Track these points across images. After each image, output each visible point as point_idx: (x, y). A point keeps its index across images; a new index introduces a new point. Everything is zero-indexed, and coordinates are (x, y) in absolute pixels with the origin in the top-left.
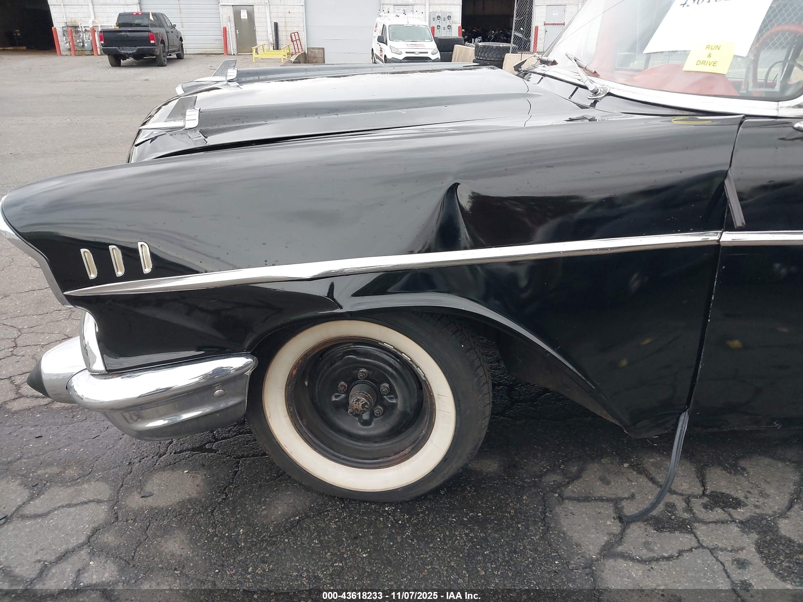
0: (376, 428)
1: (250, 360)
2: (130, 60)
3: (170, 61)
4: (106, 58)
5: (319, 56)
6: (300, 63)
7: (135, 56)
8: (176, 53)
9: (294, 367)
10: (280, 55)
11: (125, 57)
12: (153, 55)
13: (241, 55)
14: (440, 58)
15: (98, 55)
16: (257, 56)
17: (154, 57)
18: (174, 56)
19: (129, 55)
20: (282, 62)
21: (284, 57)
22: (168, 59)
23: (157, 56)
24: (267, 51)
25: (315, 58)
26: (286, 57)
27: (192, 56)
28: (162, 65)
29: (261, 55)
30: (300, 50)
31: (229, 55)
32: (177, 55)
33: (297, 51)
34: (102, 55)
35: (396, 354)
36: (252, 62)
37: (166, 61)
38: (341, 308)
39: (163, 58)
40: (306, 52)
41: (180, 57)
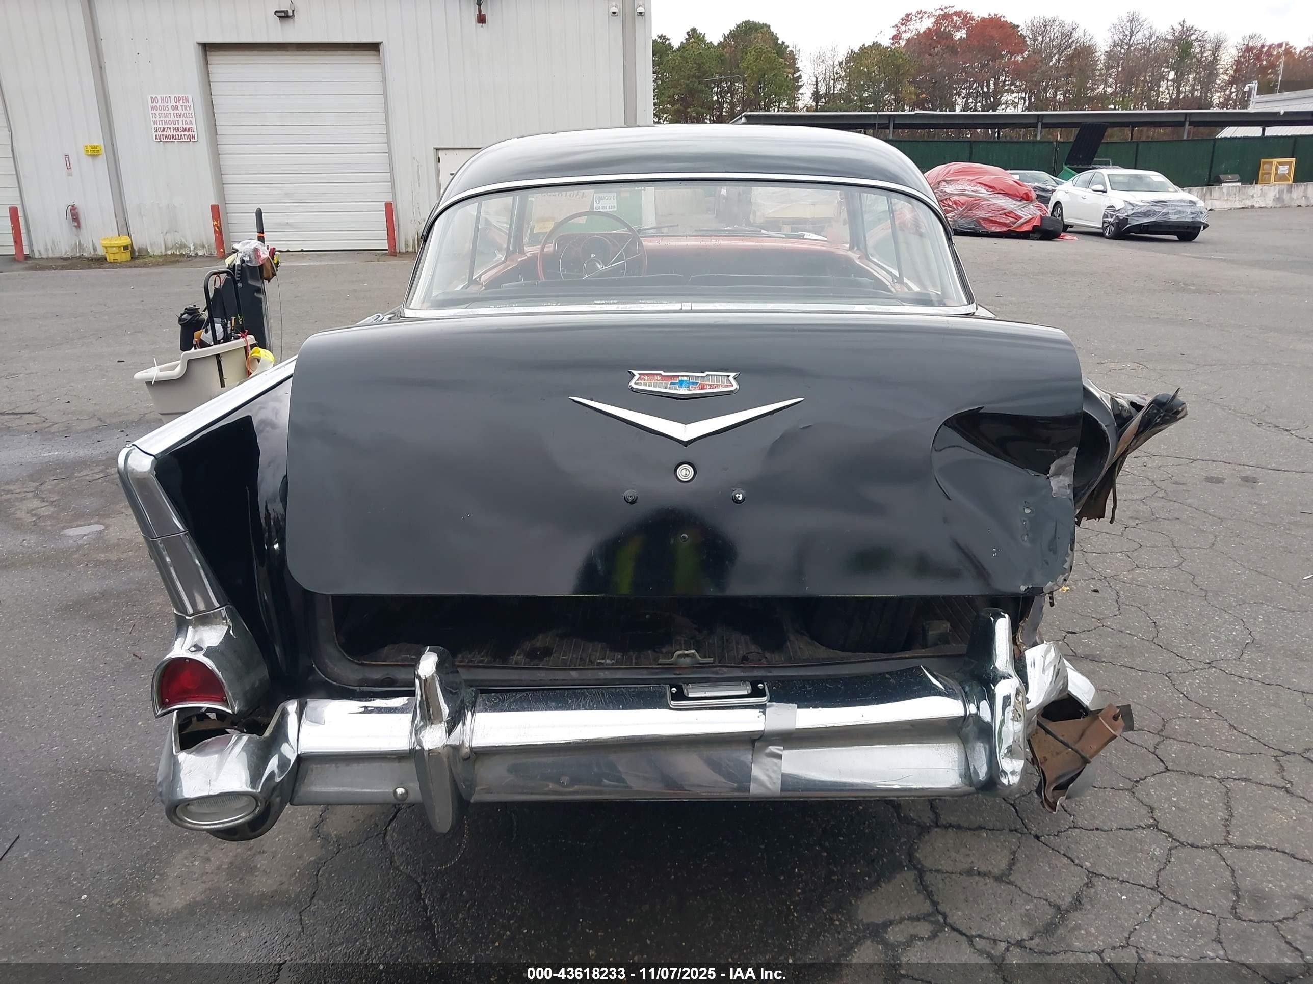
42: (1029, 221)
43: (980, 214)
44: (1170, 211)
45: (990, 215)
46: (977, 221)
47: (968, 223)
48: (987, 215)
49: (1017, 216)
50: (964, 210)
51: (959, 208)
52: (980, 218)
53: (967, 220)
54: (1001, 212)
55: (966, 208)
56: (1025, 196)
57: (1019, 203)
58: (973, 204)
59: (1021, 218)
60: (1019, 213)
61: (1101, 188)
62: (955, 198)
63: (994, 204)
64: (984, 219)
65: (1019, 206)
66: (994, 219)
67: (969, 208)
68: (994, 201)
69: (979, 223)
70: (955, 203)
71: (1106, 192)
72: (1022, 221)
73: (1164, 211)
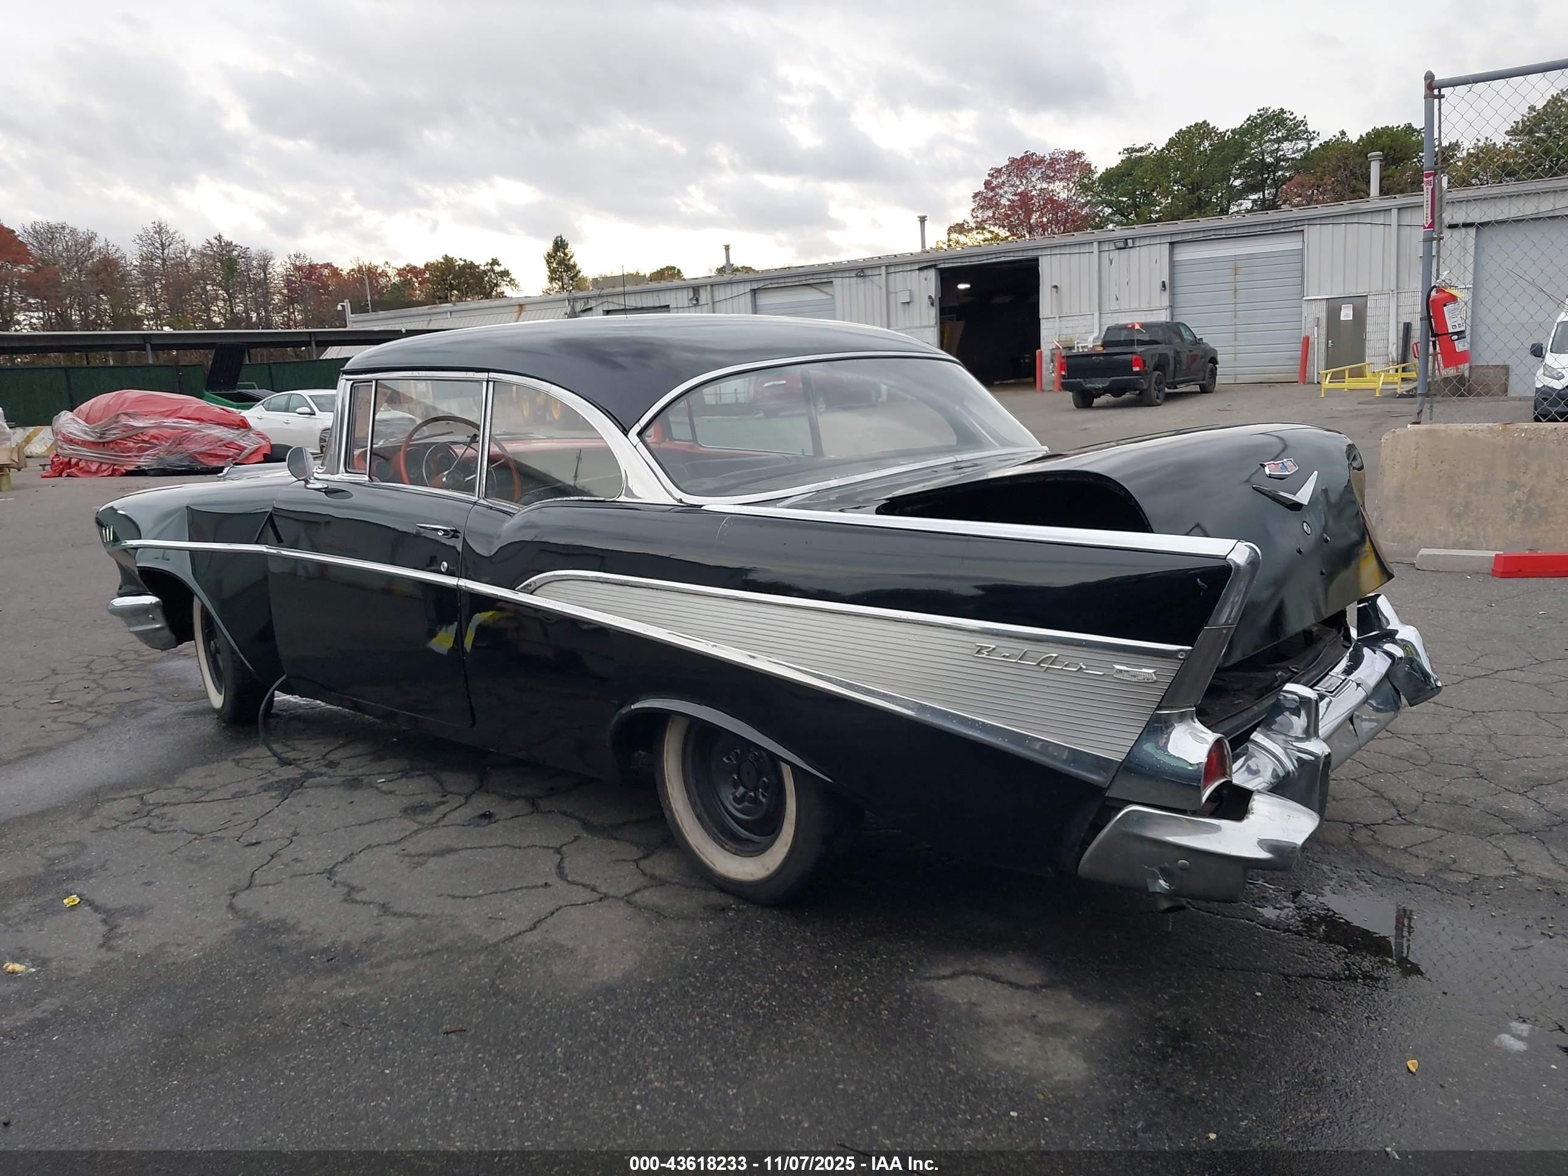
2: (1108, 397)
3: (1178, 396)
5: (1499, 382)
7: (1113, 392)
8: (1193, 383)
10: (1379, 381)
11: (1097, 394)
16: (1336, 386)
17: (1138, 392)
18: (1189, 389)
19: (1107, 390)
20: (1377, 394)
21: (1385, 386)
22: (1168, 393)
25: (1484, 385)
26: (1392, 387)
28: (1153, 404)
31: (1309, 383)
32: (1195, 387)
36: (1318, 396)
39: (1155, 393)
40: (1467, 375)
42: (257, 450)
43: (194, 448)
44: (396, 431)
45: (207, 447)
46: (193, 457)
47: (181, 460)
48: (204, 449)
49: (240, 446)
50: (171, 445)
51: (163, 443)
52: (195, 452)
53: (179, 457)
54: (219, 443)
55: (174, 442)
56: (241, 424)
57: (237, 432)
58: (182, 438)
59: (244, 448)
60: (242, 443)
61: (307, 410)
62: (153, 432)
63: (208, 435)
64: (201, 453)
65: (239, 435)
66: (213, 452)
67: (177, 442)
68: (208, 432)
69: (195, 459)
70: (153, 437)
71: (314, 414)
72: (247, 452)
73: (390, 430)
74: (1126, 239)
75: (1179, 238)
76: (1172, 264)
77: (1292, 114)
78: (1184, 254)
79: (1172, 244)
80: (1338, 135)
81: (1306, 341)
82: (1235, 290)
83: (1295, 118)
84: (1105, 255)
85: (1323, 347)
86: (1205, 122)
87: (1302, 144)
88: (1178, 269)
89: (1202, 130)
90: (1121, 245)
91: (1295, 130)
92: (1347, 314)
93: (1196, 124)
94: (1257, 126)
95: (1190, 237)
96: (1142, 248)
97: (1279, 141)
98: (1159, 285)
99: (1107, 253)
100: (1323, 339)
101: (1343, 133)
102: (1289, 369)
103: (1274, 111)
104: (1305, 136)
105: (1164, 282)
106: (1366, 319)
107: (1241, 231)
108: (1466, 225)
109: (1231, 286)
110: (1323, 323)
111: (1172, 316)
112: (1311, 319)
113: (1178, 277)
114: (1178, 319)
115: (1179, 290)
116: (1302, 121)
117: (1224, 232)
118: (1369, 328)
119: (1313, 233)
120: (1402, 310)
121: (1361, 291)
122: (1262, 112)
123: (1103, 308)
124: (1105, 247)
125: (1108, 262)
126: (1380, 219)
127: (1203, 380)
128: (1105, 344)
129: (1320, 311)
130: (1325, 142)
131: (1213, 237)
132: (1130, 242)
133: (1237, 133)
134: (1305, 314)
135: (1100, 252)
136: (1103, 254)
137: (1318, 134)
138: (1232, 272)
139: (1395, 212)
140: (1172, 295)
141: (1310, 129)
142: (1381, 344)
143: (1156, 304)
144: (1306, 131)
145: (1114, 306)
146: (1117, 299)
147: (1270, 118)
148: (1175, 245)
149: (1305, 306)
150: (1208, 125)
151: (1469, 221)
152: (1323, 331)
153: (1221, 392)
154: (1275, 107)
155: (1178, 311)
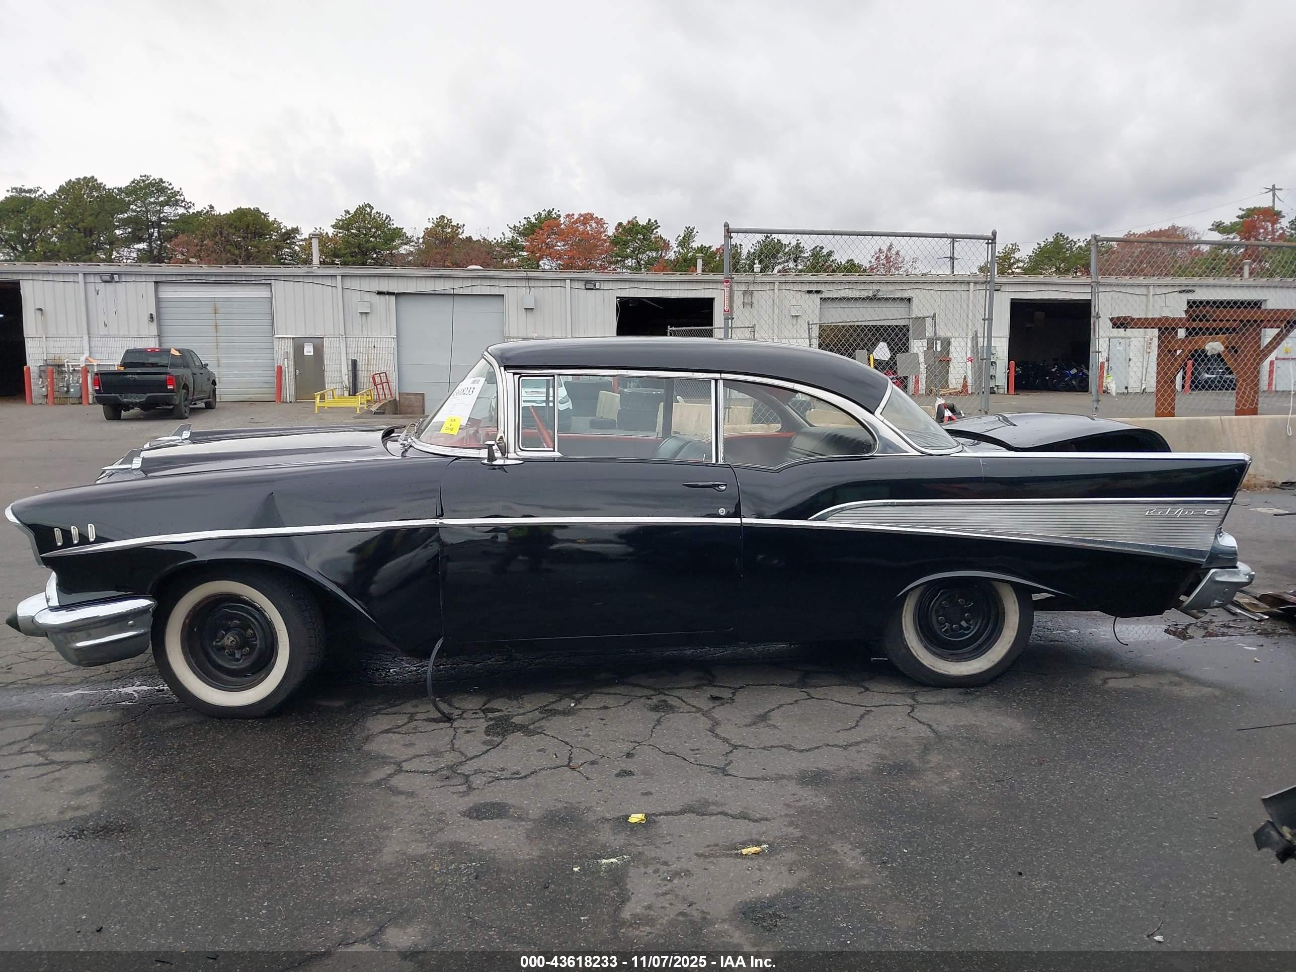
0: (243, 664)
1: (151, 602)
2: (136, 410)
3: (195, 411)
4: (100, 408)
5: (415, 405)
6: (384, 413)
7: (142, 406)
8: (204, 400)
9: (187, 617)
10: (357, 402)
11: (127, 407)
12: (170, 405)
13: (301, 402)
14: (571, 408)
15: (90, 404)
16: (322, 404)
17: (172, 407)
18: (203, 405)
19: (135, 405)
20: (358, 412)
21: (362, 406)
22: (191, 408)
23: (175, 405)
24: (339, 397)
25: (409, 406)
26: (365, 406)
27: (229, 405)
28: (182, 417)
29: (329, 402)
30: (388, 397)
31: (283, 402)
32: (206, 403)
33: (382, 397)
34: (94, 403)
35: (260, 611)
36: (313, 412)
37: (188, 411)
38: (196, 557)
39: (183, 408)
40: (398, 399)
41: (209, 406)
74: (112, 274)
75: (164, 279)
76: (158, 300)
77: (171, 184)
78: (168, 292)
79: (156, 282)
80: (208, 208)
81: (280, 369)
82: (216, 326)
83: (172, 189)
84: (91, 287)
85: (292, 374)
86: (93, 177)
87: (181, 211)
88: (163, 305)
89: (90, 183)
90: (108, 278)
91: (173, 199)
92: (309, 350)
93: (85, 178)
94: (141, 188)
95: (174, 278)
96: (128, 284)
97: (162, 204)
98: (147, 317)
99: (93, 284)
100: (292, 369)
101: (212, 207)
102: (268, 392)
103: (154, 179)
104: (183, 204)
105: (151, 315)
106: (323, 355)
107: (218, 279)
108: (389, 294)
109: (213, 322)
110: (291, 356)
111: (160, 344)
112: (281, 352)
113: (163, 310)
114: (165, 346)
115: (165, 322)
116: (178, 192)
117: (204, 278)
118: (326, 362)
119: (278, 286)
120: (350, 350)
121: (318, 334)
122: (144, 178)
123: (92, 332)
124: (91, 279)
125: (94, 293)
126: (328, 282)
127: (209, 398)
128: (124, 364)
129: (289, 347)
130: (198, 212)
131: (194, 281)
132: (116, 278)
133: (123, 192)
134: (276, 348)
135: (85, 282)
136: (88, 285)
137: (193, 204)
138: (212, 311)
139: (339, 278)
140: (159, 326)
141: (188, 200)
142: (336, 374)
143: (145, 332)
144: (183, 201)
145: (103, 331)
146: (106, 325)
147: (151, 184)
148: (159, 284)
149: (275, 341)
150: (96, 180)
151: (390, 291)
152: (292, 363)
153: (219, 408)
154: (155, 175)
155: (164, 340)
